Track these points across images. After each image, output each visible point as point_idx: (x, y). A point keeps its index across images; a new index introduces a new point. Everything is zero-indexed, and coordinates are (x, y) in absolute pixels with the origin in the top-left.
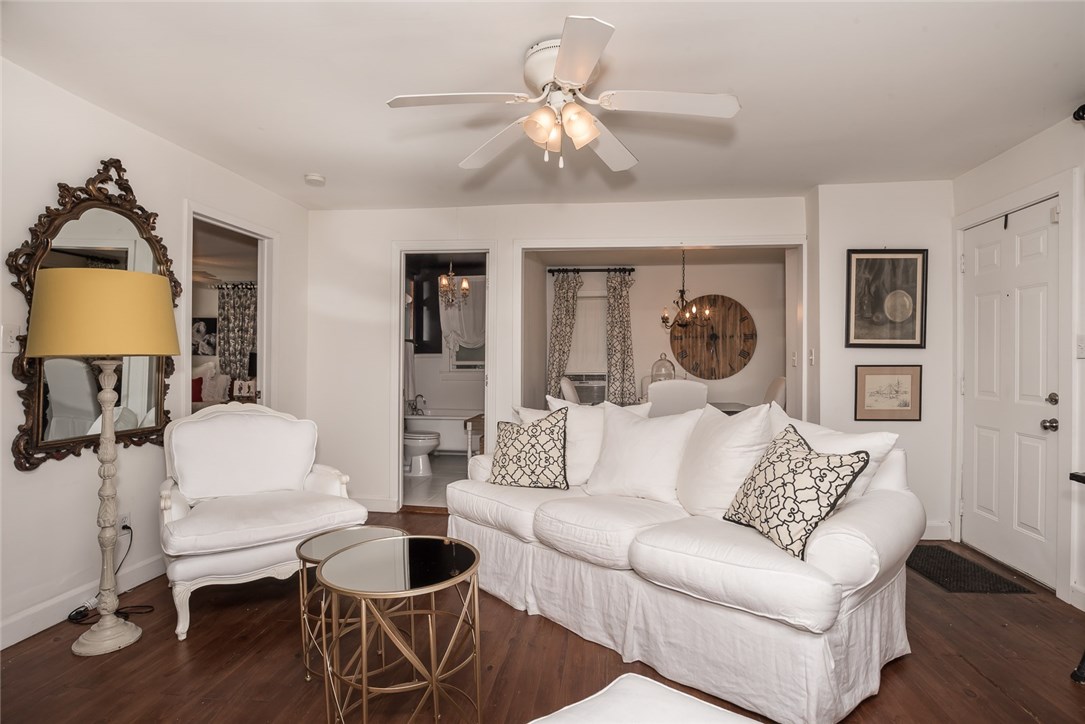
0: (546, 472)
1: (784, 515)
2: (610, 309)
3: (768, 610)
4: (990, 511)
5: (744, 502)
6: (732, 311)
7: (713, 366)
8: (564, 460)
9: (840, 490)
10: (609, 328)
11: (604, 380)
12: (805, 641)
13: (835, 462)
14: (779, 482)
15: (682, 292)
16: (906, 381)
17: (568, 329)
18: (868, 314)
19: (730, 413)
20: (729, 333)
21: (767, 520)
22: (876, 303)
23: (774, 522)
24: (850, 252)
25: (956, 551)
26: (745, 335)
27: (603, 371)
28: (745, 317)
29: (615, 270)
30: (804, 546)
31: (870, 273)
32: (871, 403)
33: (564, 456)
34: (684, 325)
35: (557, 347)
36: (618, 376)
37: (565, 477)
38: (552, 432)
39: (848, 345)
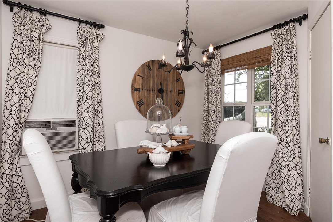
2: (81, 58)
10: (79, 75)
17: (32, 72)
20: (170, 89)
27: (72, 116)
28: (178, 79)
29: (86, 23)
36: (89, 121)
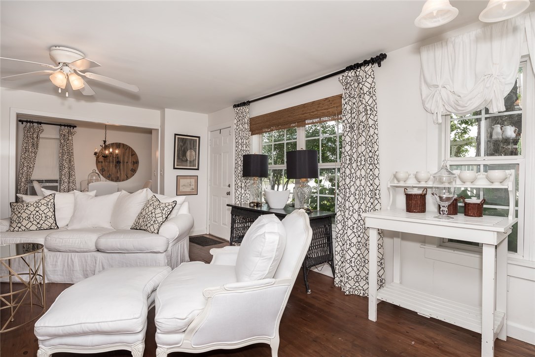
0: (46, 222)
1: (152, 223)
2: (61, 146)
3: (148, 250)
4: (216, 222)
5: (138, 221)
6: (127, 151)
7: (118, 176)
8: (55, 217)
9: (169, 213)
10: (60, 155)
11: (57, 182)
12: (159, 255)
13: (167, 204)
14: (150, 212)
15: (105, 142)
16: (193, 181)
17: (33, 155)
18: (181, 158)
19: (131, 193)
20: (126, 161)
21: (146, 225)
22: (184, 154)
23: (149, 225)
24: (176, 135)
25: (208, 237)
26: (133, 162)
27: (57, 177)
28: (133, 154)
29: (65, 126)
30: (158, 231)
31: (182, 143)
32: (182, 189)
33: (55, 215)
34: (105, 157)
35: (26, 164)
36: (66, 180)
37: (56, 224)
38: (48, 205)
39: (174, 168)
